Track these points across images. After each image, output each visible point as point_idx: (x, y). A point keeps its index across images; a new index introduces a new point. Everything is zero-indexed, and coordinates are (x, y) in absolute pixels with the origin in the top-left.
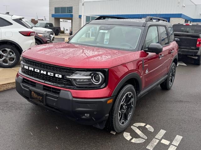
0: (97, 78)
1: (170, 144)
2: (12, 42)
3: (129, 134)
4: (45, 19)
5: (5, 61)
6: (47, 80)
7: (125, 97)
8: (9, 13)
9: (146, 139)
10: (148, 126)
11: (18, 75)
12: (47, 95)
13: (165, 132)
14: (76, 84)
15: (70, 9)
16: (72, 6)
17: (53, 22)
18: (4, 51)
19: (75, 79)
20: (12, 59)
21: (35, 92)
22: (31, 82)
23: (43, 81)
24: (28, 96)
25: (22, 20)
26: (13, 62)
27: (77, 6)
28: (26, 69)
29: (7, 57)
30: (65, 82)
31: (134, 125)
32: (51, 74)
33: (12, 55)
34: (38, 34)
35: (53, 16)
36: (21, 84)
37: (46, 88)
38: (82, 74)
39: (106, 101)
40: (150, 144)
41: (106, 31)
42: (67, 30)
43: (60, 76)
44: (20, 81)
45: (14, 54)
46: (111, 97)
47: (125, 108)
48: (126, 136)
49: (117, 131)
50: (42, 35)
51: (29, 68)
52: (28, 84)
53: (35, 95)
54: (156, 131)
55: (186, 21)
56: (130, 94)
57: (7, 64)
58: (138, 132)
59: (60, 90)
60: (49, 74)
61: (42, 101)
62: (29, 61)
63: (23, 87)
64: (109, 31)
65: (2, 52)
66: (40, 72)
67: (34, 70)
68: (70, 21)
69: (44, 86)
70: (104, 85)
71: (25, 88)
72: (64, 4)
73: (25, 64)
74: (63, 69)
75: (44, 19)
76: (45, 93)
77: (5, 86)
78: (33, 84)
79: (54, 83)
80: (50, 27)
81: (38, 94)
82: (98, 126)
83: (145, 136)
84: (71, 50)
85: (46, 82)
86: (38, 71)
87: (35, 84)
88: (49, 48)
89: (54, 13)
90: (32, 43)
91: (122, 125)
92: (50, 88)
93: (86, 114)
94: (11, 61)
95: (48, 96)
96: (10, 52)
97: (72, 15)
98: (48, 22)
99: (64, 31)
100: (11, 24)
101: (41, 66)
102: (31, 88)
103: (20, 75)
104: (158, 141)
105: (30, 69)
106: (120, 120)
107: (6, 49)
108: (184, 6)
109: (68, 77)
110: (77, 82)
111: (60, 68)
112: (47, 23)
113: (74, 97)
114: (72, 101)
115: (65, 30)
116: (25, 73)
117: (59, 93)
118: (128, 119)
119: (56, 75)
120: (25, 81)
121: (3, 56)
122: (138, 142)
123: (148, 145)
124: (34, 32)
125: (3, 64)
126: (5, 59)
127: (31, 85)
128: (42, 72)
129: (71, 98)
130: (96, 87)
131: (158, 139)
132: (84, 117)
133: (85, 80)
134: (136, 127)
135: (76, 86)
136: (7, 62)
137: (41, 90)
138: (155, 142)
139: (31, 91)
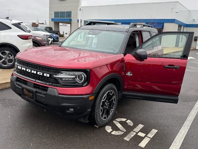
0: (80, 77)
1: (146, 136)
2: (11, 45)
3: (110, 127)
4: (46, 23)
5: (4, 63)
6: (37, 78)
7: (106, 95)
8: (9, 17)
9: (124, 132)
10: (128, 121)
11: (12, 75)
12: (36, 92)
13: (143, 127)
14: (62, 83)
15: (69, 14)
16: (71, 11)
17: (53, 26)
18: (3, 53)
19: (61, 78)
20: (11, 61)
21: (26, 89)
22: (24, 80)
23: (34, 80)
24: (21, 93)
25: (20, 25)
26: (11, 64)
27: (75, 11)
28: (20, 69)
29: (6, 59)
30: (52, 80)
31: (116, 120)
32: (40, 74)
33: (11, 57)
34: (37, 38)
35: (52, 20)
36: (15, 83)
37: (36, 86)
38: (67, 74)
39: (88, 98)
40: (128, 136)
41: (94, 36)
42: (66, 34)
43: (48, 75)
44: (14, 80)
45: (13, 56)
46: (93, 94)
47: (107, 105)
48: (108, 129)
49: (99, 125)
50: (40, 38)
51: (21, 68)
52: (21, 82)
53: (26, 92)
54: (135, 126)
55: (180, 26)
56: (111, 92)
57: (6, 66)
58: (119, 126)
59: (48, 88)
60: (38, 73)
61: (32, 98)
62: (22, 62)
63: (16, 86)
64: (96, 36)
65: (2, 54)
66: (31, 71)
67: (26, 70)
68: (69, 25)
69: (35, 84)
70: (86, 83)
71: (18, 86)
72: (63, 9)
73: (19, 65)
74: (50, 69)
75: (44, 23)
76: (34, 90)
77: (3, 85)
78: (25, 82)
79: (43, 81)
80: (50, 31)
81: (29, 91)
82: (82, 120)
83: (124, 129)
84: (60, 53)
85: (37, 81)
86: (30, 71)
87: (27, 82)
88: (41, 51)
89: (54, 18)
90: (29, 46)
91: (104, 119)
92: (39, 85)
93: (70, 109)
94: (10, 63)
95: (38, 93)
96: (9, 54)
97: (71, 19)
98: (48, 26)
99: (63, 35)
100: (10, 28)
101: (32, 66)
102: (23, 86)
103: (14, 74)
104: (135, 133)
105: (23, 69)
106: (102, 115)
107: (6, 51)
108: (177, 12)
109: (55, 76)
110: (63, 80)
111: (48, 68)
112: (46, 27)
113: (60, 94)
114: (58, 97)
115: (65, 33)
116: (18, 73)
117: (47, 90)
118: (111, 114)
119: (45, 75)
120: (18, 79)
121: (2, 58)
122: (117, 134)
123: (125, 136)
124: (32, 36)
125: (3, 65)
126: (4, 61)
127: (24, 83)
128: (33, 72)
129: (57, 94)
130: (79, 85)
131: (136, 132)
132: (68, 112)
133: (70, 79)
134: (118, 121)
135: (62, 84)
136: (6, 64)
137: (32, 87)
138: (132, 134)
139: (23, 88)
